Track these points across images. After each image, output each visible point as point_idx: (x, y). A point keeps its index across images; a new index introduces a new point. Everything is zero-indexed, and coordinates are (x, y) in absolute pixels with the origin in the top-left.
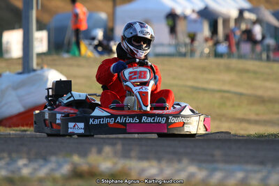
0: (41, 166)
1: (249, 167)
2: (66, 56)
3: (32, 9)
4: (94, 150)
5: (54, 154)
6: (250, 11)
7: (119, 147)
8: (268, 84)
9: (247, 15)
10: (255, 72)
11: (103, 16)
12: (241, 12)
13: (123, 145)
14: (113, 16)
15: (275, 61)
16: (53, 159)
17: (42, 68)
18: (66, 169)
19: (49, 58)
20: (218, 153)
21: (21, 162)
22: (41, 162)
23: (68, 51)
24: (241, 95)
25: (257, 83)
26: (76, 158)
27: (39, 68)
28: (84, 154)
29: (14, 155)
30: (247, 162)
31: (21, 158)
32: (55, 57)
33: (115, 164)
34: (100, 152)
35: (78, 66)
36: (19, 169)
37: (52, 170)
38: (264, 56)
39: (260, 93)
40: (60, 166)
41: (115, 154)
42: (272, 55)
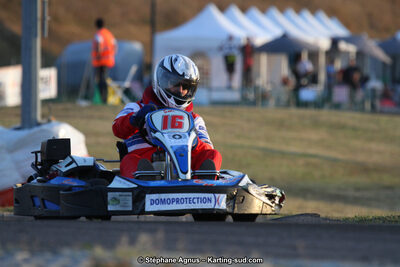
0: (49, 262)
2: (84, 103)
3: (36, 36)
4: (125, 239)
5: (68, 244)
6: (347, 40)
7: (160, 235)
8: (374, 146)
9: (343, 46)
10: (354, 129)
11: (137, 47)
12: (335, 42)
14: (151, 47)
15: (382, 112)
16: (67, 251)
17: (49, 121)
19: (60, 107)
20: (301, 244)
21: (20, 256)
22: (48, 256)
23: (87, 97)
24: (335, 161)
25: (357, 143)
26: (99, 251)
27: (45, 121)
28: (110, 245)
29: (10, 247)
30: (344, 257)
31: (20, 250)
32: (69, 105)
34: (133, 242)
35: (101, 118)
38: (368, 106)
39: (361, 158)
40: (76, 262)
41: (155, 245)
42: (378, 104)
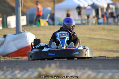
0: (25, 73)
1: (114, 71)
2: (34, 26)
3: (19, 7)
4: (47, 66)
5: (30, 68)
6: (112, 4)
7: (58, 64)
9: (111, 6)
10: (115, 30)
11: (50, 9)
12: (108, 5)
13: (60, 63)
14: (54, 9)
16: (30, 70)
17: (24, 32)
18: (36, 74)
19: (27, 27)
20: (100, 65)
21: (17, 72)
22: (25, 71)
23: (35, 24)
24: (110, 40)
25: (116, 35)
26: (40, 69)
27: (23, 32)
28: (43, 67)
29: (14, 69)
30: (113, 69)
31: (17, 70)
32: (30, 27)
33: (57, 71)
34: (50, 66)
35: (40, 30)
36: (16, 75)
37: (30, 75)
39: (117, 39)
40: (33, 73)
41: (57, 67)
